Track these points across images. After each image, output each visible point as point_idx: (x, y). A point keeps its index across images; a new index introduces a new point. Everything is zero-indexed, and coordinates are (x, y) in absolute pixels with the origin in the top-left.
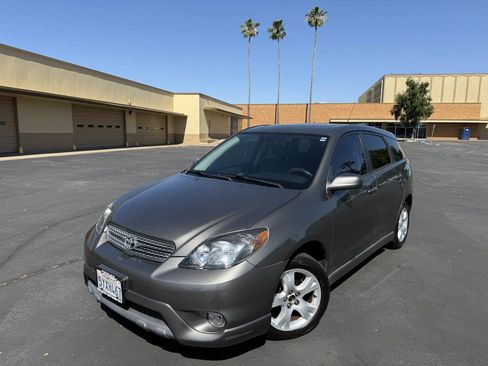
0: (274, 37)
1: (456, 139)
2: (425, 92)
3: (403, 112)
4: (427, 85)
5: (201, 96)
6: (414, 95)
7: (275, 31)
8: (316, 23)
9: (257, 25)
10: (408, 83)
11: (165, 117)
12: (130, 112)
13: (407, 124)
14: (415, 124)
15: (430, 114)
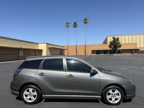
0: (74, 27)
1: (131, 54)
2: (118, 40)
3: (112, 46)
4: (119, 38)
5: (47, 44)
6: (115, 41)
7: (75, 25)
8: (86, 23)
9: (70, 24)
10: (113, 38)
11: (35, 50)
12: (21, 50)
13: (114, 50)
14: (116, 50)
15: (121, 47)
